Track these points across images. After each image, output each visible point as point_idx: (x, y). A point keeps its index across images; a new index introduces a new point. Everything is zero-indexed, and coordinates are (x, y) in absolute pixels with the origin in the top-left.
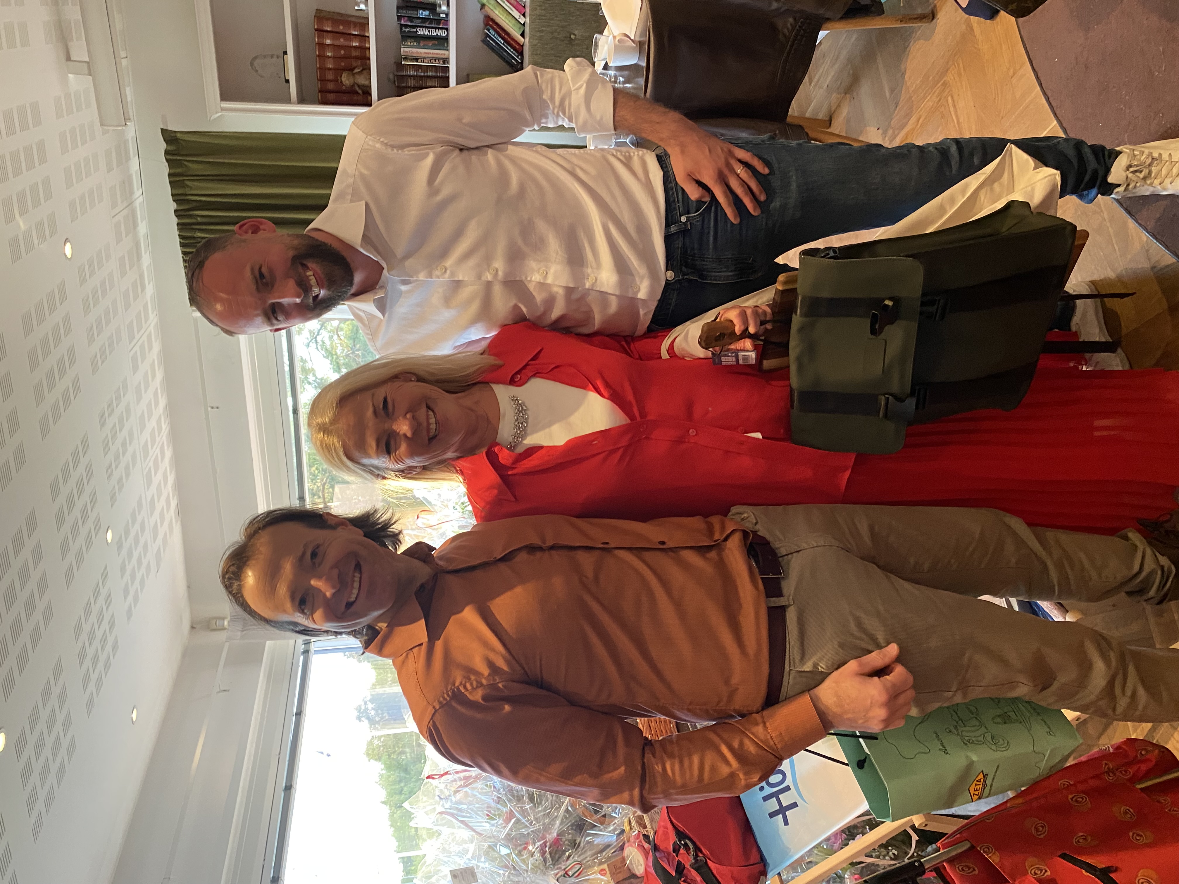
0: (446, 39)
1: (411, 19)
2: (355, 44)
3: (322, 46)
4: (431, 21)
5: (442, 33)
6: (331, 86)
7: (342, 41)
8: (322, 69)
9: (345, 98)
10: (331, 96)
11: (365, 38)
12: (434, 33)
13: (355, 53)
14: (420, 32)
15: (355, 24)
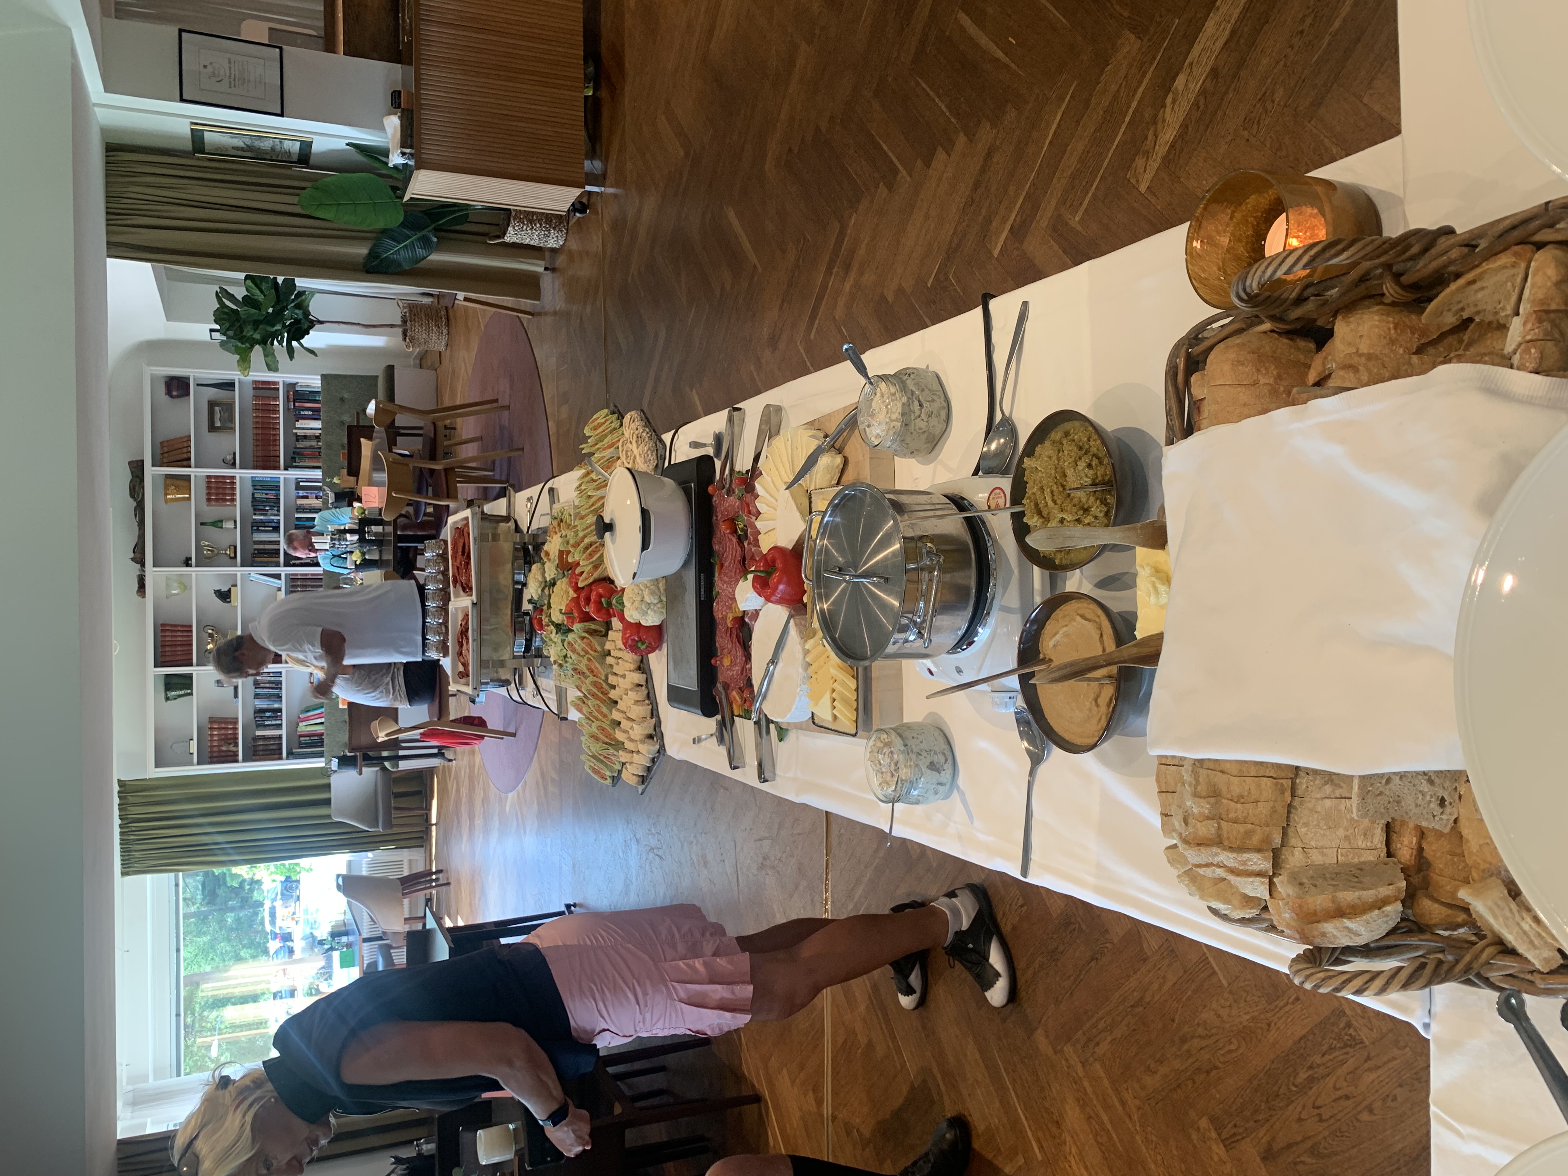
0: (281, 725)
1: (261, 717)
2: (230, 732)
3: (212, 735)
4: (272, 717)
5: (279, 722)
6: (215, 754)
7: (223, 732)
9: (223, 759)
10: (215, 759)
11: (236, 729)
12: (274, 722)
13: (230, 737)
14: (267, 723)
15: (231, 723)
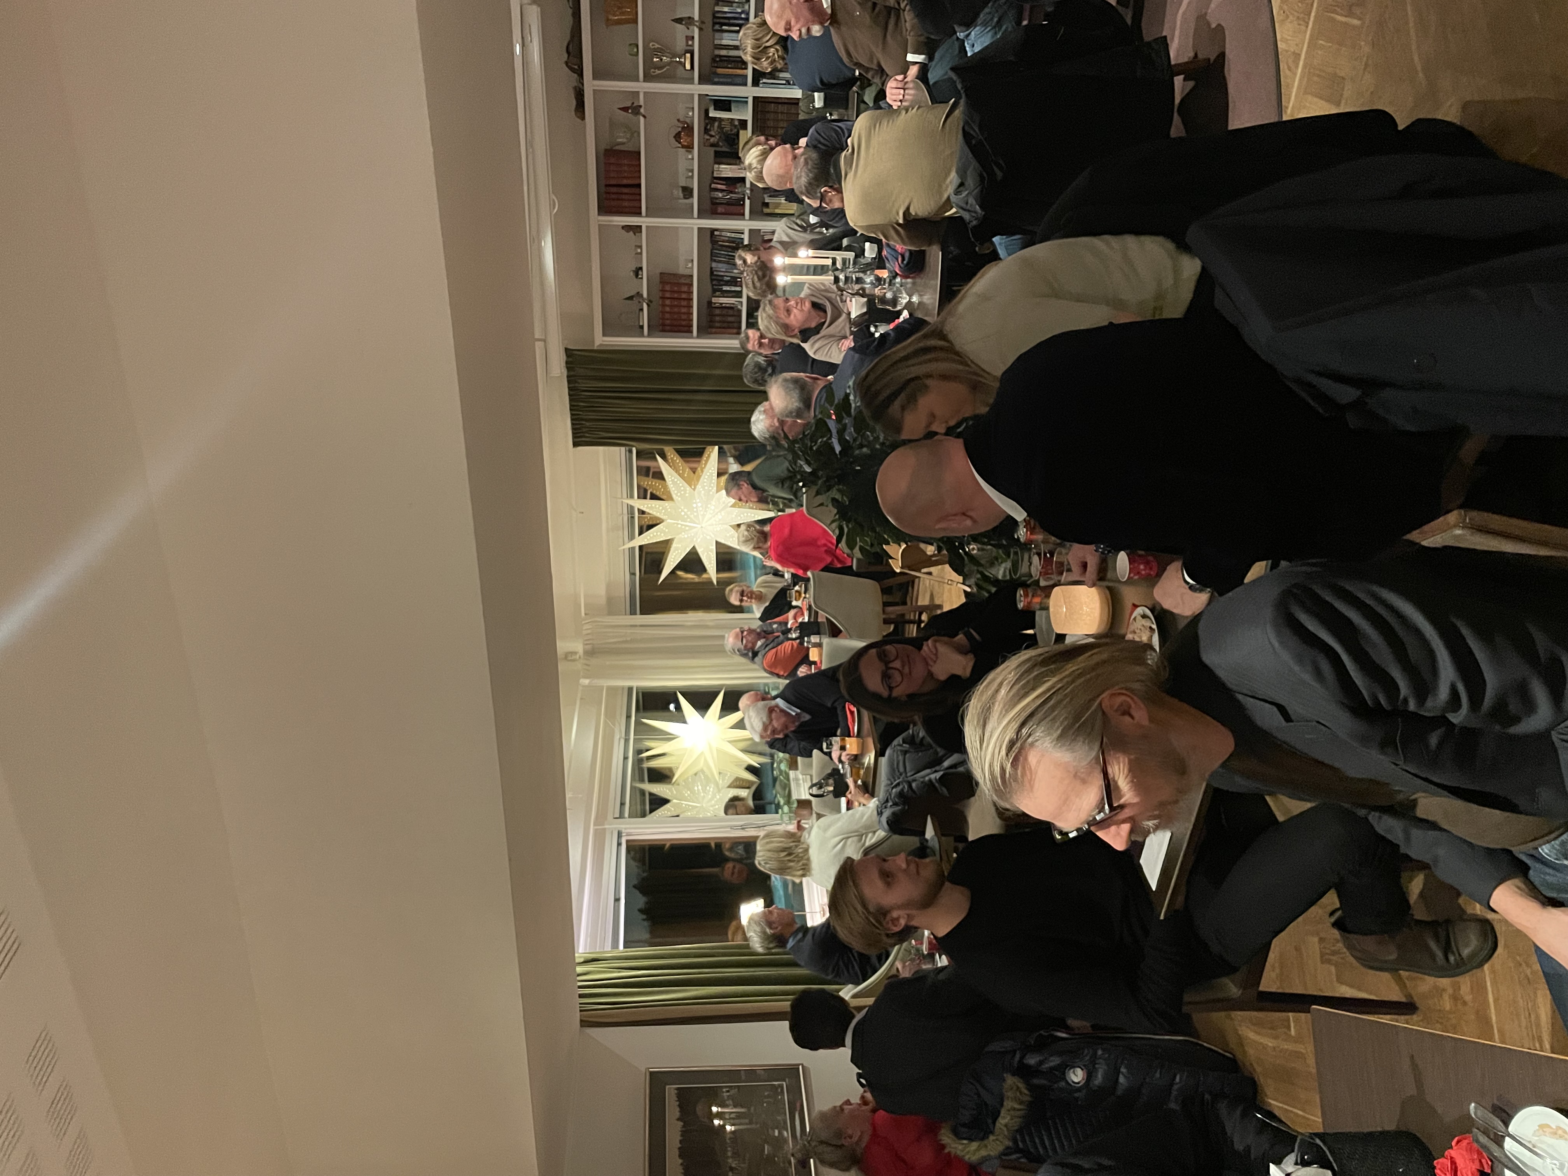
1: (719, 281)
2: (684, 293)
6: (668, 322)
7: (676, 295)
8: (663, 312)
9: (676, 332)
10: (668, 328)
14: (725, 288)
15: (685, 284)
